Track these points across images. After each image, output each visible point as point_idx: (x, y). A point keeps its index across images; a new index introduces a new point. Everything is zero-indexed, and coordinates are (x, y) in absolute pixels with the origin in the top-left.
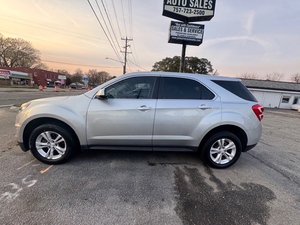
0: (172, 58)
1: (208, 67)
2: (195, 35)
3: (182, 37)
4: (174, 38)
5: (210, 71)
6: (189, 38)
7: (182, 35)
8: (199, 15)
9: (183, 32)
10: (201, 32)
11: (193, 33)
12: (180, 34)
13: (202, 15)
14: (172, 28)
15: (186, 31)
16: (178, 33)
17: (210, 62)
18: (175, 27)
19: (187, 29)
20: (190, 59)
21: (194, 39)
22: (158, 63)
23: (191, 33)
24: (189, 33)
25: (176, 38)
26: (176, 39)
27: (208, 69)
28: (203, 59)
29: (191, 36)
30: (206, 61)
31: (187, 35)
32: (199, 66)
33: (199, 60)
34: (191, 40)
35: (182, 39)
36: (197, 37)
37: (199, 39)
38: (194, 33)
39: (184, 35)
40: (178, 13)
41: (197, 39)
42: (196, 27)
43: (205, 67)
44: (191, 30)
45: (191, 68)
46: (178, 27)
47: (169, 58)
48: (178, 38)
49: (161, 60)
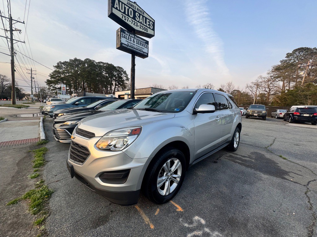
0: (83, 60)
1: (125, 75)
2: (142, 48)
3: (132, 47)
4: (125, 46)
5: (126, 80)
6: (138, 50)
7: (131, 45)
8: (143, 31)
9: (132, 42)
10: (147, 47)
11: (140, 46)
12: (130, 44)
13: (146, 32)
14: (122, 35)
15: (134, 42)
16: (128, 42)
17: (125, 71)
18: (125, 35)
19: (135, 40)
20: (105, 65)
21: (142, 52)
22: (63, 63)
23: (139, 46)
24: (137, 45)
25: (126, 46)
26: (126, 48)
27: (124, 77)
28: (119, 67)
29: (139, 48)
30: (122, 70)
31: (136, 47)
32: (115, 73)
33: (115, 67)
34: (139, 52)
35: (132, 49)
36: (144, 51)
37: (146, 53)
38: (142, 47)
39: (133, 45)
40: (126, 21)
41: (144, 52)
42: (142, 41)
43: (121, 75)
44: (139, 43)
45: (107, 75)
46: (127, 36)
47: (79, 60)
48: (129, 47)
49: (68, 61)
